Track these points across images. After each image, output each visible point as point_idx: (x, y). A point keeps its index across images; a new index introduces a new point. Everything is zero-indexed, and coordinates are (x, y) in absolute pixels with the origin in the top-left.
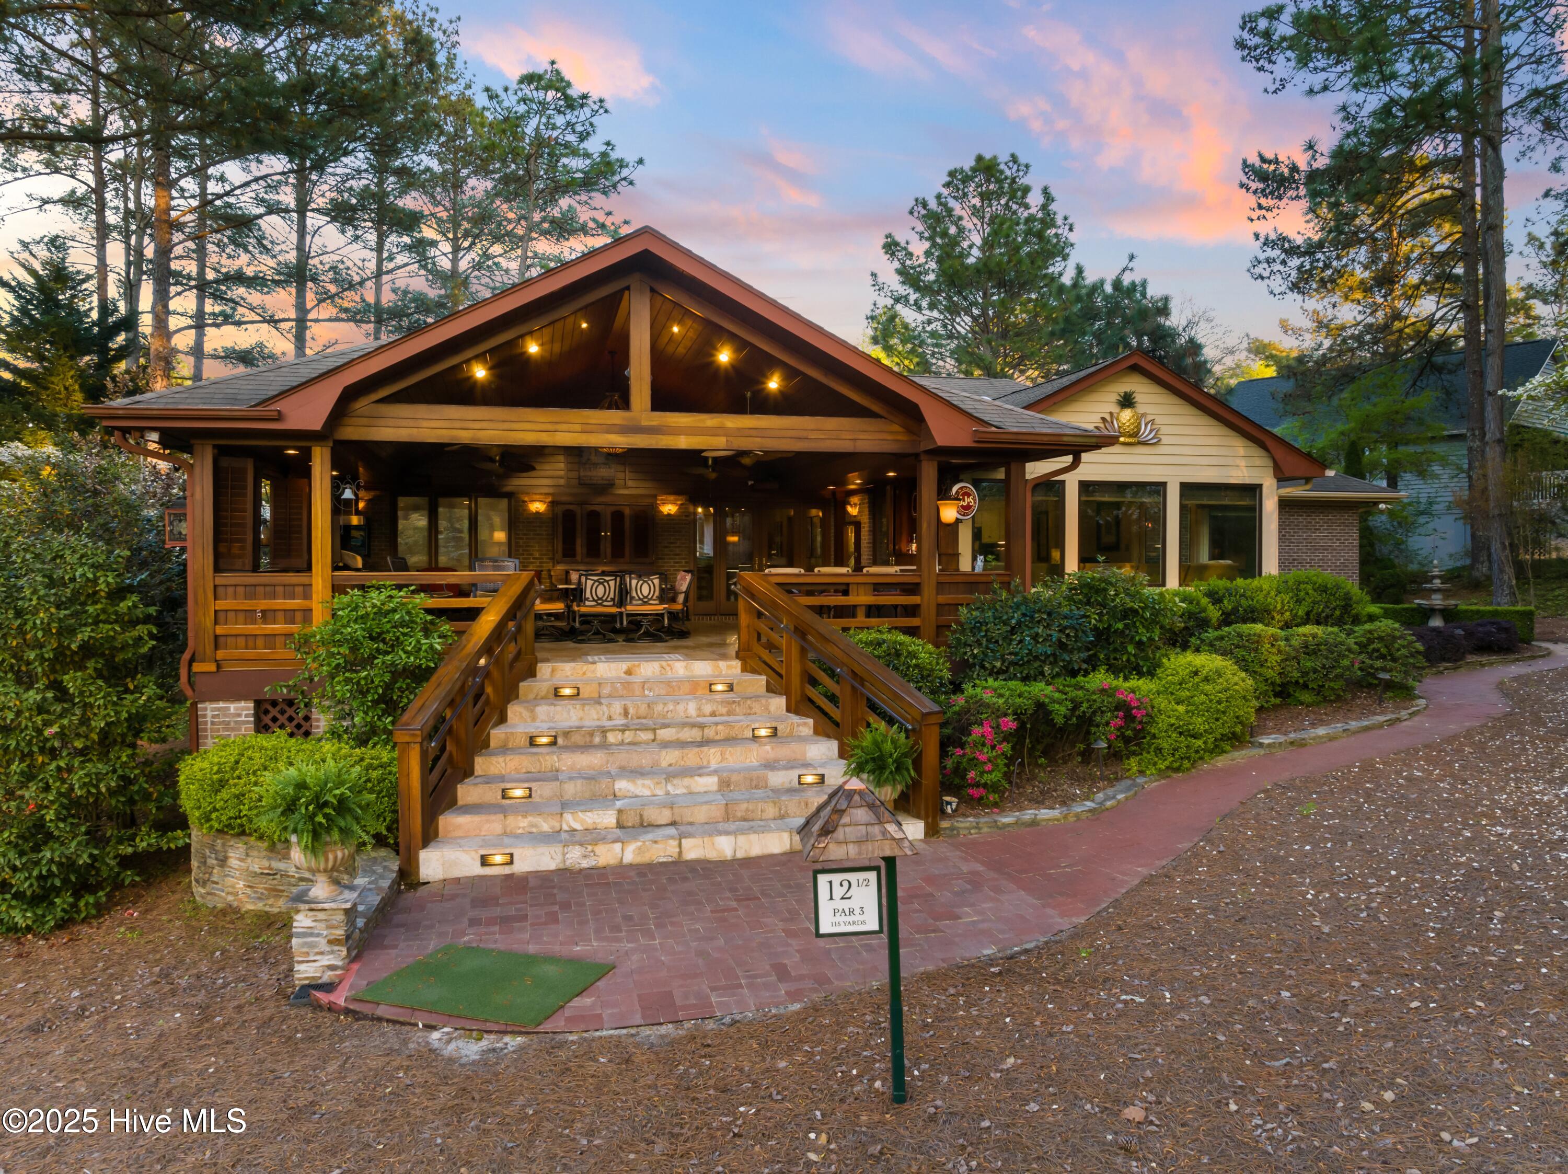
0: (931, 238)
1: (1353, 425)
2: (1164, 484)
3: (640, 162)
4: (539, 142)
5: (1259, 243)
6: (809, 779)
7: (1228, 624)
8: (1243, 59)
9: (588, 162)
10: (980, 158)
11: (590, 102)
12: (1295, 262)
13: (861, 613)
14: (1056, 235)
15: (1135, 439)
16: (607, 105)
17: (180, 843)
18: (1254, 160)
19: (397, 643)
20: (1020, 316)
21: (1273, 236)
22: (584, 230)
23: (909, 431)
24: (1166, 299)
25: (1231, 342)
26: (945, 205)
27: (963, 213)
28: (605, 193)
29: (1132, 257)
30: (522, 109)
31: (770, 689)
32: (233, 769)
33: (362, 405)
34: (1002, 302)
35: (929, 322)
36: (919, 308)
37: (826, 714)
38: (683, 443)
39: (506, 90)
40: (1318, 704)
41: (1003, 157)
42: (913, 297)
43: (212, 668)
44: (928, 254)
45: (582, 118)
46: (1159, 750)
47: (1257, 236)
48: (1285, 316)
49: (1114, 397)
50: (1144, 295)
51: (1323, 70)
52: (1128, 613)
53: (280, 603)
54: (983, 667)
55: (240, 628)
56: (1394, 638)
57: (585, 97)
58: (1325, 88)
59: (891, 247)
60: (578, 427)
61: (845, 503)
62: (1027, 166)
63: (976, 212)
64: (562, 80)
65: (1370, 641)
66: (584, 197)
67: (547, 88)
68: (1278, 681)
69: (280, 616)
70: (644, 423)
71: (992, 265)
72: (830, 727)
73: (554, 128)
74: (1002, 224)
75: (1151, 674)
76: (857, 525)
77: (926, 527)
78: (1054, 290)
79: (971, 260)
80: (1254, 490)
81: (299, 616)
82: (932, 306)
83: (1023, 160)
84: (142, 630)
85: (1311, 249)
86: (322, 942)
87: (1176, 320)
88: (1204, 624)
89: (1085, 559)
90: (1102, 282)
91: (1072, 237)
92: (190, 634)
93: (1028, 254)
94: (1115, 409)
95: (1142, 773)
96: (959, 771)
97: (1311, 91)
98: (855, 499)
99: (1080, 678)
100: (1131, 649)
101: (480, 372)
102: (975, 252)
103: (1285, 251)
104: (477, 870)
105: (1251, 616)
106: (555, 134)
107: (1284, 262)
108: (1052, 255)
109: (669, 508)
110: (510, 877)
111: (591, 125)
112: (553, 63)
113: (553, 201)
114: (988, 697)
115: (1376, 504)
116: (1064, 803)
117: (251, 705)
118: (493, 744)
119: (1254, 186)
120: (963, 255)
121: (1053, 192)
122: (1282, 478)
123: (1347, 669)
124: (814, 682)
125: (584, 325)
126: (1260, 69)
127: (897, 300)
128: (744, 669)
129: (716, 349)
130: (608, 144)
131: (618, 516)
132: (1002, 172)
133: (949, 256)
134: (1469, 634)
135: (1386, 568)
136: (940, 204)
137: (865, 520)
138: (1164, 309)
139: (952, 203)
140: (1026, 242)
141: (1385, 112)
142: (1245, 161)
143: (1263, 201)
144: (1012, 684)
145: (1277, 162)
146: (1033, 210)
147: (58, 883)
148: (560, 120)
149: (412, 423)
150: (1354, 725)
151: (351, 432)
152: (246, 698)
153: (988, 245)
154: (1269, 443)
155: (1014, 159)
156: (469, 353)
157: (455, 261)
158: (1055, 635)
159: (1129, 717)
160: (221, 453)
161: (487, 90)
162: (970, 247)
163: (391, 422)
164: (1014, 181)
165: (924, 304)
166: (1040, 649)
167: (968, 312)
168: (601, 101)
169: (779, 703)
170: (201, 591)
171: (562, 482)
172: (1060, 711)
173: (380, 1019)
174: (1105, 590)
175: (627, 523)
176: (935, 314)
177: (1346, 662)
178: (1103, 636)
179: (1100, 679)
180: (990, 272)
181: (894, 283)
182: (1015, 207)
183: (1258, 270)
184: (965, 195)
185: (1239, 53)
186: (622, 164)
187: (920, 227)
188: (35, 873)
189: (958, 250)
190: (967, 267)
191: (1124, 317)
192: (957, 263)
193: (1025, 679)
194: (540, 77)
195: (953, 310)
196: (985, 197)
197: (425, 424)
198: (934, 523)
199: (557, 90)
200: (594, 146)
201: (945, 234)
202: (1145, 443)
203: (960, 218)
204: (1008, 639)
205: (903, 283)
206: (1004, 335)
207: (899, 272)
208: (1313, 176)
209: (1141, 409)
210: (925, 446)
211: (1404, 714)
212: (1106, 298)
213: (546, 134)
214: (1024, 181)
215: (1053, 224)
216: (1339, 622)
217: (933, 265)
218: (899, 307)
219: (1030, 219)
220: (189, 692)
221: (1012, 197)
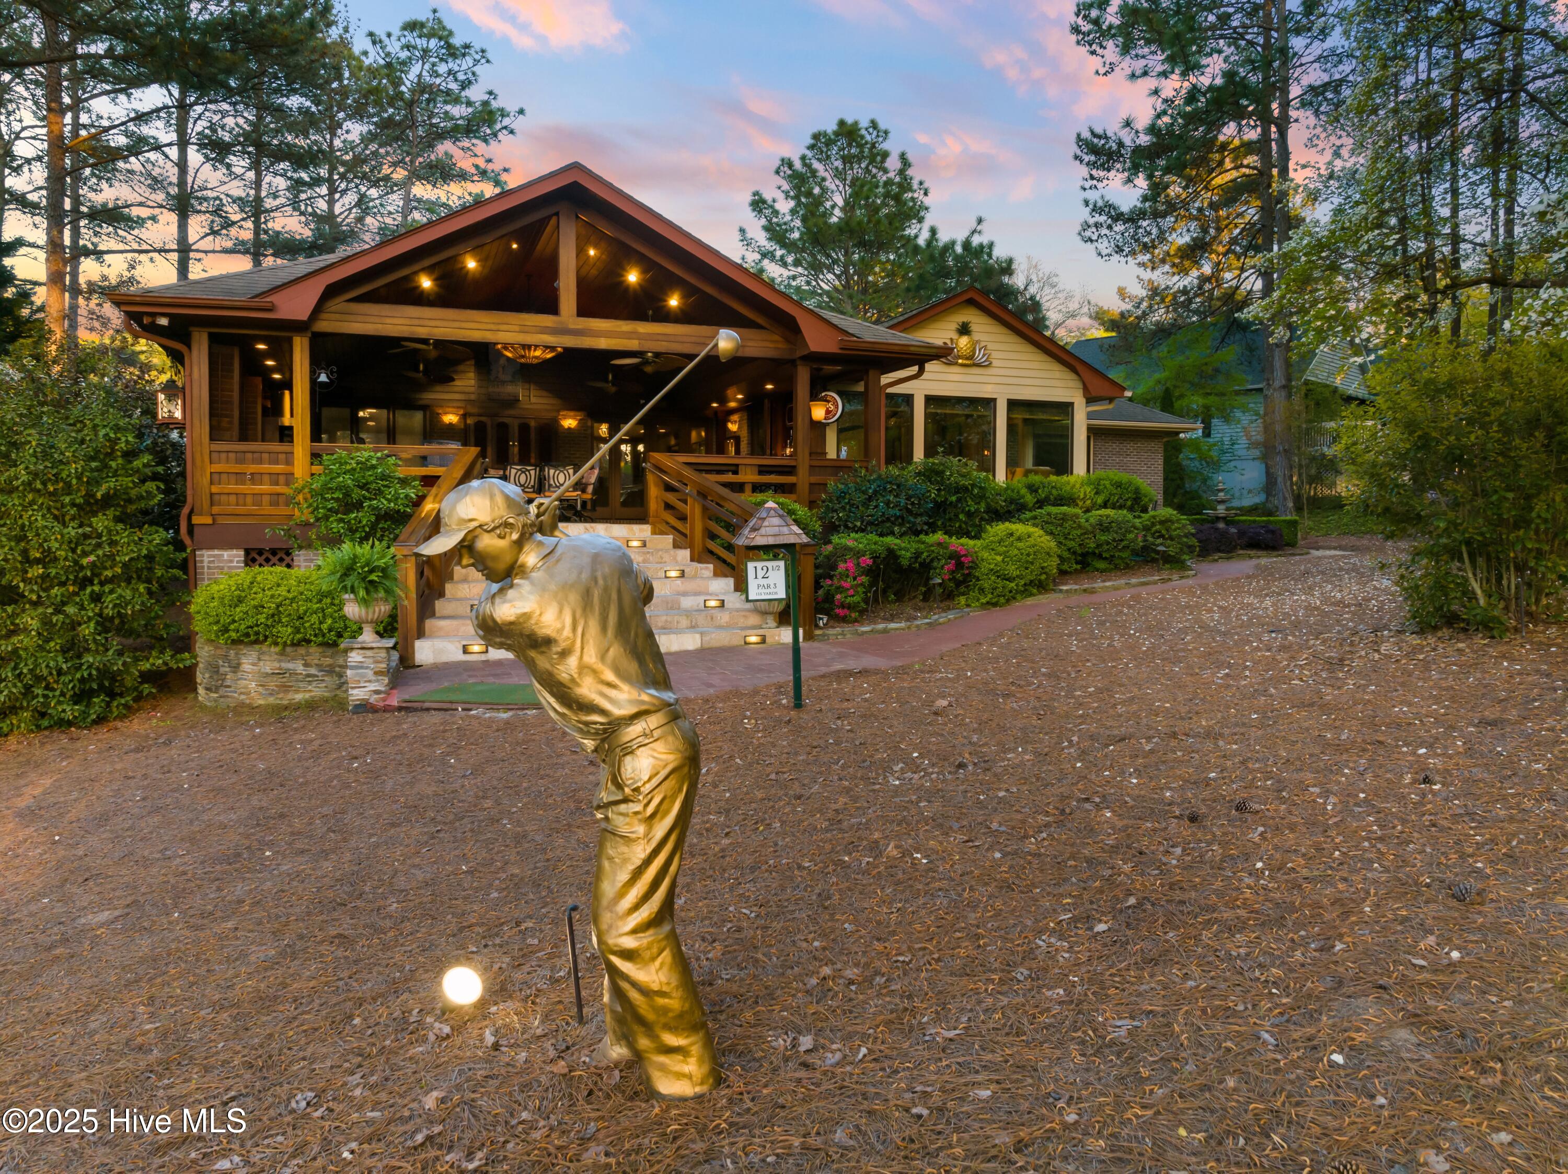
0: (796, 198)
1: (1167, 374)
2: (995, 400)
3: (521, 112)
4: (421, 87)
5: (1088, 209)
6: (712, 603)
7: (1040, 507)
8: (1078, 43)
9: (470, 110)
10: (842, 123)
11: (472, 51)
12: (1119, 227)
13: (748, 488)
14: (913, 199)
15: (972, 362)
16: (489, 55)
17: (188, 663)
18: (1086, 135)
19: (379, 493)
20: (877, 276)
21: (1100, 203)
22: (463, 176)
23: (787, 340)
24: (1010, 261)
25: (1073, 306)
26: (809, 166)
27: (826, 175)
28: (486, 141)
29: (980, 221)
30: (404, 55)
31: (676, 546)
32: (250, 588)
33: (337, 304)
34: (862, 259)
35: (794, 278)
36: (785, 265)
37: (724, 561)
38: (603, 344)
39: (389, 35)
40: (1110, 570)
41: (864, 123)
42: (779, 253)
43: (209, 521)
44: (793, 212)
45: (464, 67)
46: (982, 590)
47: (1087, 203)
48: (1123, 285)
49: (954, 326)
50: (990, 255)
51: (1143, 57)
52: (958, 489)
53: (266, 467)
54: (846, 527)
55: (232, 487)
56: (1172, 522)
57: (467, 46)
58: (1145, 74)
59: (758, 204)
60: (517, 328)
61: (726, 421)
62: (886, 132)
63: (839, 174)
64: (444, 28)
65: (1153, 524)
66: (466, 143)
67: (429, 36)
68: (1079, 551)
69: (266, 478)
70: (572, 326)
71: (853, 224)
72: (727, 570)
73: (438, 76)
74: (862, 186)
75: (977, 537)
76: (737, 439)
77: (801, 430)
78: (910, 249)
79: (834, 220)
80: (1066, 408)
81: (282, 479)
82: (797, 263)
83: (882, 126)
84: (151, 486)
85: (1133, 218)
86: (370, 674)
87: (1018, 280)
88: (1022, 508)
89: (929, 451)
90: (953, 243)
91: (927, 201)
92: (189, 493)
93: (887, 215)
94: (955, 336)
95: (968, 606)
96: (829, 598)
97: (1133, 76)
98: (735, 417)
99: (922, 536)
100: (961, 516)
101: (426, 283)
102: (837, 212)
103: (1111, 217)
104: (461, 657)
105: (1061, 501)
106: (438, 81)
107: (1110, 227)
108: (908, 217)
109: (570, 423)
110: (487, 661)
111: (474, 74)
112: (435, 11)
113: (431, 146)
114: (851, 544)
115: (1178, 433)
116: (908, 620)
117: (242, 553)
118: (456, 577)
119: (1087, 158)
120: (827, 214)
121: (910, 157)
122: (1090, 400)
123: (1133, 541)
124: (713, 536)
125: (515, 246)
126: (1093, 53)
127: (764, 255)
128: (654, 532)
129: (624, 269)
130: (490, 93)
131: (524, 428)
132: (862, 137)
133: (813, 214)
134: (1241, 534)
135: (1193, 498)
136: (805, 165)
137: (744, 435)
138: (1007, 268)
139: (816, 165)
140: (884, 204)
141: (1192, 95)
142: (1079, 135)
143: (1094, 172)
144: (870, 536)
145: (1106, 138)
146: (891, 175)
147: (95, 686)
148: (442, 68)
149: (377, 320)
150: (1134, 581)
151: (325, 325)
152: (237, 547)
153: (849, 207)
154: (1079, 367)
155: (874, 125)
156: (416, 267)
157: (331, 203)
158: (903, 502)
159: (959, 565)
160: (214, 339)
161: (371, 34)
162: (833, 207)
163: (360, 318)
164: (873, 145)
165: (790, 259)
166: (891, 512)
167: (830, 269)
168: (483, 51)
169: (684, 554)
170: (198, 456)
171: (473, 397)
172: (906, 557)
173: (428, 709)
174: (943, 472)
175: (533, 436)
176: (800, 270)
177: (1131, 536)
178: (940, 507)
179: (939, 536)
180: (852, 232)
181: (761, 238)
182: (874, 171)
183: (1088, 234)
184: (828, 157)
185: (1074, 38)
186: (504, 114)
187: (786, 186)
188: (78, 676)
189: (822, 209)
190: (830, 226)
191: (972, 275)
192: (821, 221)
193: (881, 535)
194: (422, 25)
195: (816, 268)
196: (847, 160)
197: (388, 321)
198: (807, 421)
199: (440, 39)
200: (476, 94)
201: (809, 194)
202: (978, 365)
203: (824, 179)
204: (866, 504)
205: (770, 239)
206: (864, 291)
207: (766, 229)
208: (1138, 151)
209: (976, 336)
210: (799, 353)
211: (1175, 577)
212: (957, 258)
213: (427, 78)
214: (885, 146)
215: (910, 189)
216: (1131, 509)
217: (798, 223)
218: (766, 262)
219: (889, 183)
220: (187, 541)
221: (872, 161)
